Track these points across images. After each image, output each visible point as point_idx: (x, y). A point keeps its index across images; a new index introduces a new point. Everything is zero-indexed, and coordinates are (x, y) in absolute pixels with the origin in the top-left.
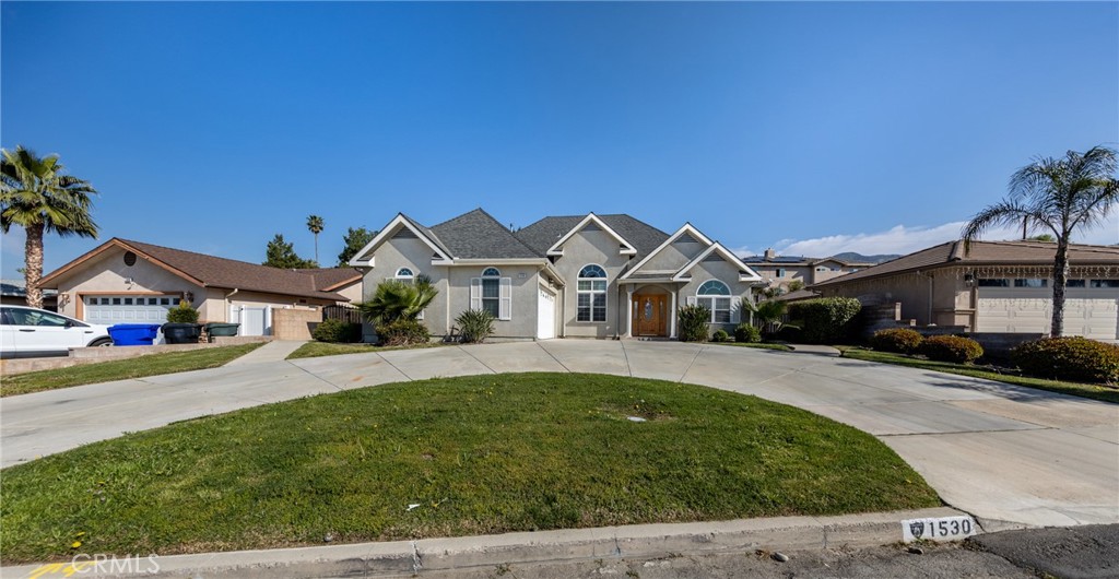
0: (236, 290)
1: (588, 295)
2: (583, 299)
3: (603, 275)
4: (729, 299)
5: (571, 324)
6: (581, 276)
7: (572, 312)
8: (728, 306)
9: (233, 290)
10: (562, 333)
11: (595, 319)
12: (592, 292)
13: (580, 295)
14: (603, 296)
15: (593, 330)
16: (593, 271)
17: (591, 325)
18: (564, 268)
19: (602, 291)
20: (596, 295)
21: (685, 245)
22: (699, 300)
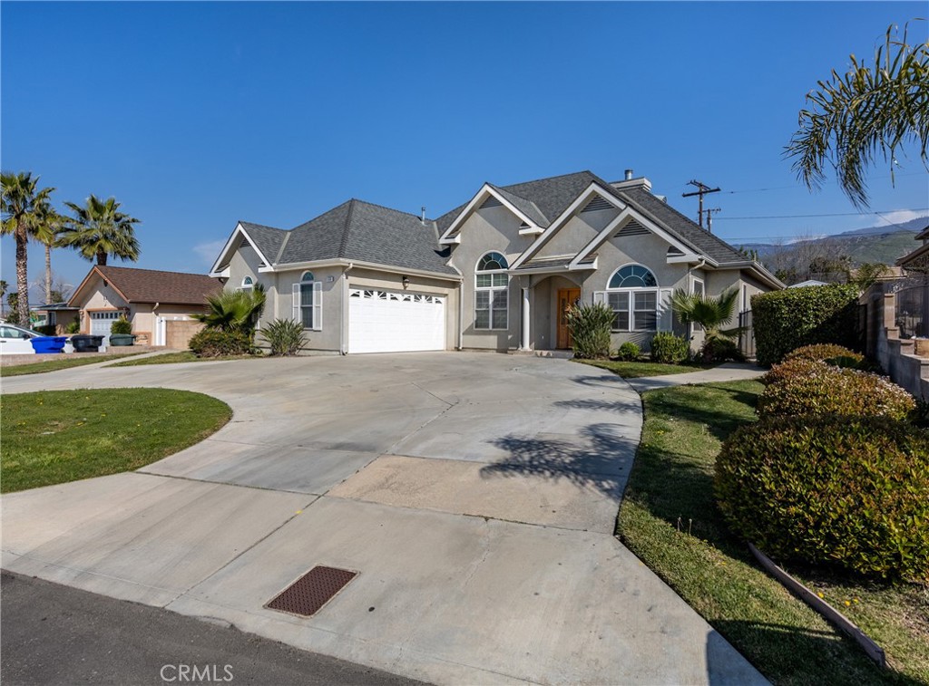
0: (157, 304)
1: (487, 293)
2: (482, 298)
3: (504, 265)
4: (654, 294)
5: (467, 332)
6: (480, 268)
7: (470, 317)
8: (654, 305)
9: (155, 304)
10: (459, 346)
11: (493, 327)
12: (491, 289)
13: (479, 294)
14: (504, 293)
15: (492, 341)
16: (492, 261)
17: (489, 333)
18: (461, 259)
19: (503, 288)
20: (495, 292)
21: (595, 214)
22: (612, 297)
